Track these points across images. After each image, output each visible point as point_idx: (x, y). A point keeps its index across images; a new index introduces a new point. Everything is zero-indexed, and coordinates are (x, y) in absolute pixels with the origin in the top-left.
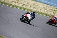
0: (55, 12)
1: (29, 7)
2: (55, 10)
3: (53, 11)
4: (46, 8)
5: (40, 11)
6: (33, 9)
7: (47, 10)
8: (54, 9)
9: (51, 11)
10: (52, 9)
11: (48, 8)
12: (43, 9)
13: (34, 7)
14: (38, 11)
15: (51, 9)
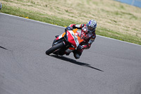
0: (118, 18)
1: (29, 4)
2: (117, 14)
3: (111, 17)
4: (87, 6)
5: (66, 16)
6: (42, 12)
7: (89, 12)
8: (116, 10)
10: (107, 9)
11: (94, 6)
13: (45, 4)
14: (59, 17)
15: (103, 10)
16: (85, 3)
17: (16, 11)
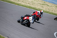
1: (17, 1)
2: (43, 4)
3: (41, 5)
5: (28, 5)
6: (21, 3)
7: (35, 4)
9: (39, 5)
10: (40, 3)
11: (36, 2)
12: (31, 3)
13: (22, 1)
14: (26, 5)
16: (34, 1)
17: (14, 3)
